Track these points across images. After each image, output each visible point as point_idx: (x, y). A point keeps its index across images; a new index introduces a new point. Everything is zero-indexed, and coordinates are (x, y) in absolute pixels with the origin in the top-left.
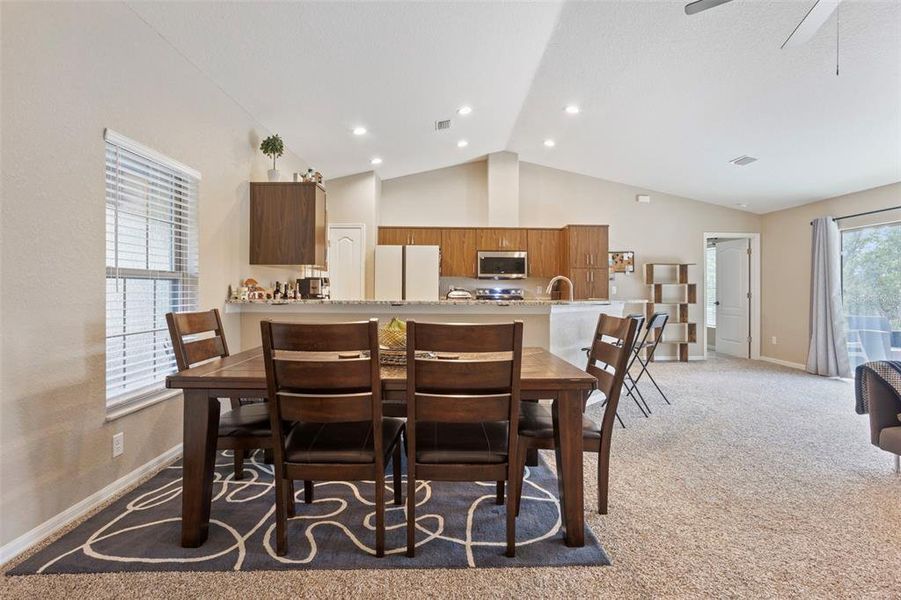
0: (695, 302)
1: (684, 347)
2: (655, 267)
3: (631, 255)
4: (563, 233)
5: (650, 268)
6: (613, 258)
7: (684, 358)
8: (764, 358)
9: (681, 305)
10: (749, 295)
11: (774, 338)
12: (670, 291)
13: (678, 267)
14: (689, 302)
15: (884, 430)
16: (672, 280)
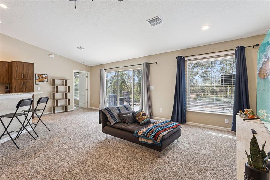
0: (70, 92)
1: (66, 107)
2: (55, 80)
3: (46, 76)
4: (10, 64)
5: (54, 80)
6: (38, 76)
7: (67, 111)
8: (91, 107)
9: (65, 93)
10: (87, 90)
11: (93, 101)
12: (62, 89)
13: (65, 80)
14: (68, 92)
15: (105, 127)
16: (63, 85)
